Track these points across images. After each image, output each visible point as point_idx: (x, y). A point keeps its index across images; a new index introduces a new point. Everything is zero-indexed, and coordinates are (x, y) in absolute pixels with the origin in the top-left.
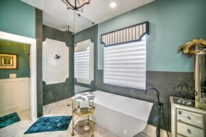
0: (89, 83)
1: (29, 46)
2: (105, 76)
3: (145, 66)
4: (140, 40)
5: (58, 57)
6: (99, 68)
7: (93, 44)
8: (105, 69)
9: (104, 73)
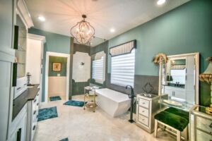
0: (102, 83)
1: (66, 58)
2: (112, 78)
3: (133, 71)
4: (130, 53)
5: (83, 64)
6: (108, 72)
7: (105, 54)
8: (112, 73)
9: (112, 76)
